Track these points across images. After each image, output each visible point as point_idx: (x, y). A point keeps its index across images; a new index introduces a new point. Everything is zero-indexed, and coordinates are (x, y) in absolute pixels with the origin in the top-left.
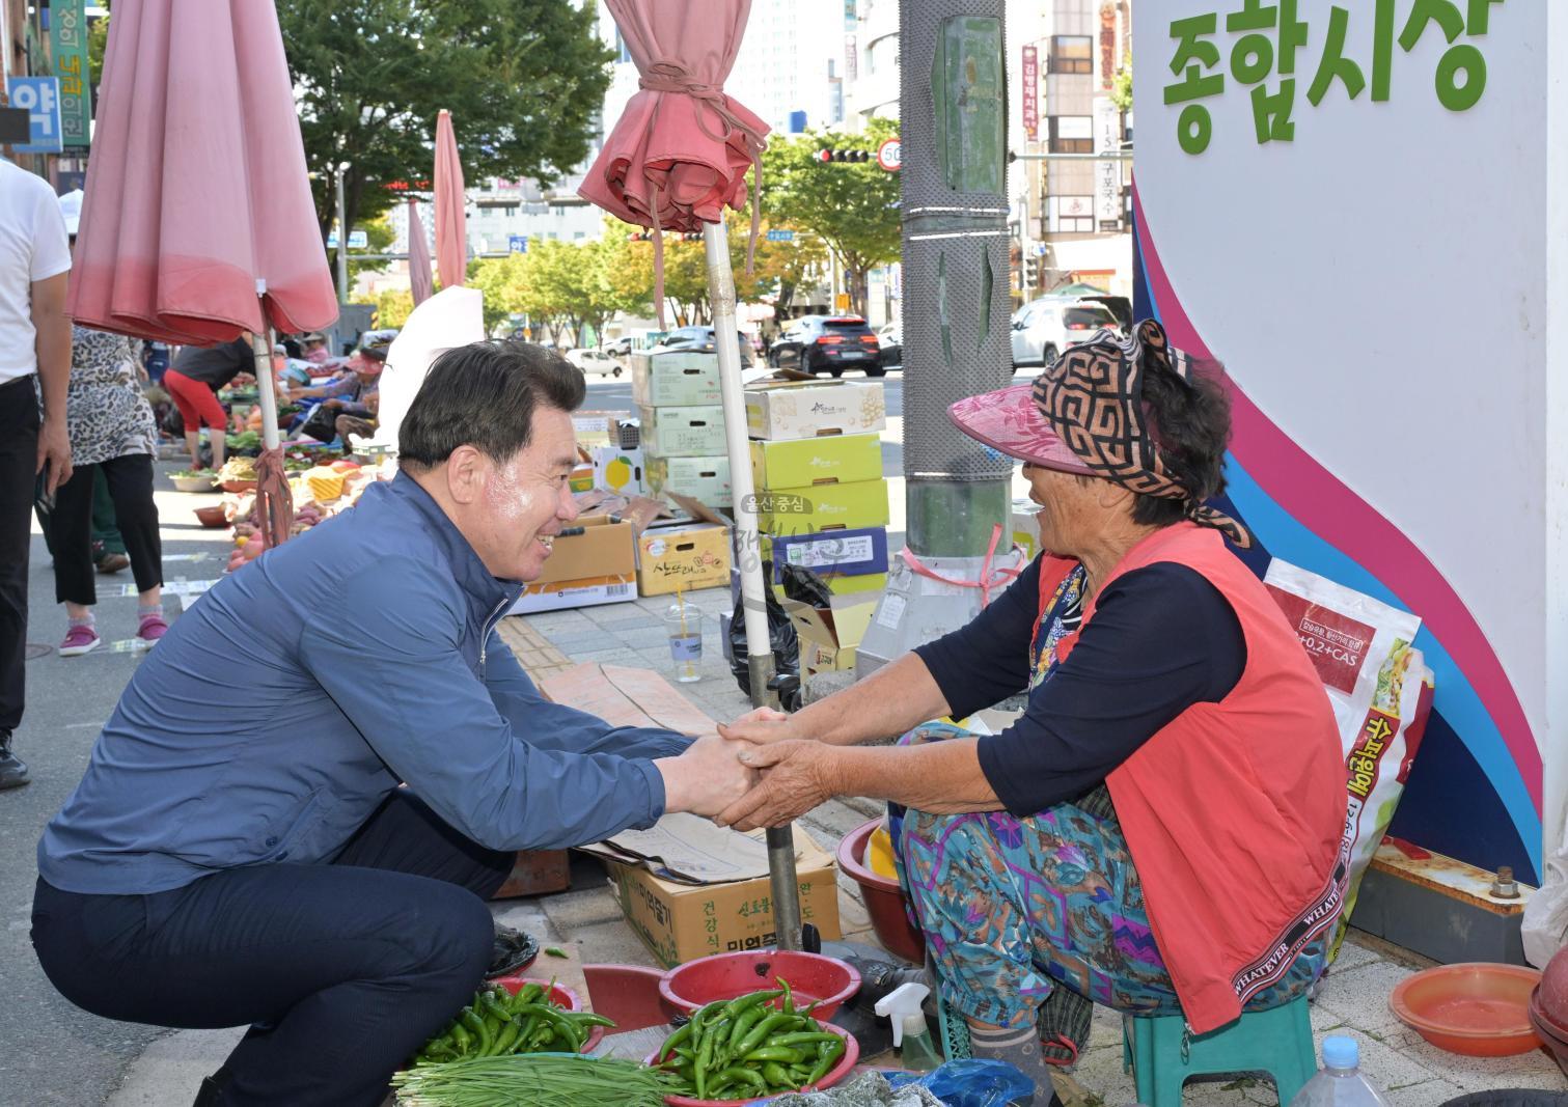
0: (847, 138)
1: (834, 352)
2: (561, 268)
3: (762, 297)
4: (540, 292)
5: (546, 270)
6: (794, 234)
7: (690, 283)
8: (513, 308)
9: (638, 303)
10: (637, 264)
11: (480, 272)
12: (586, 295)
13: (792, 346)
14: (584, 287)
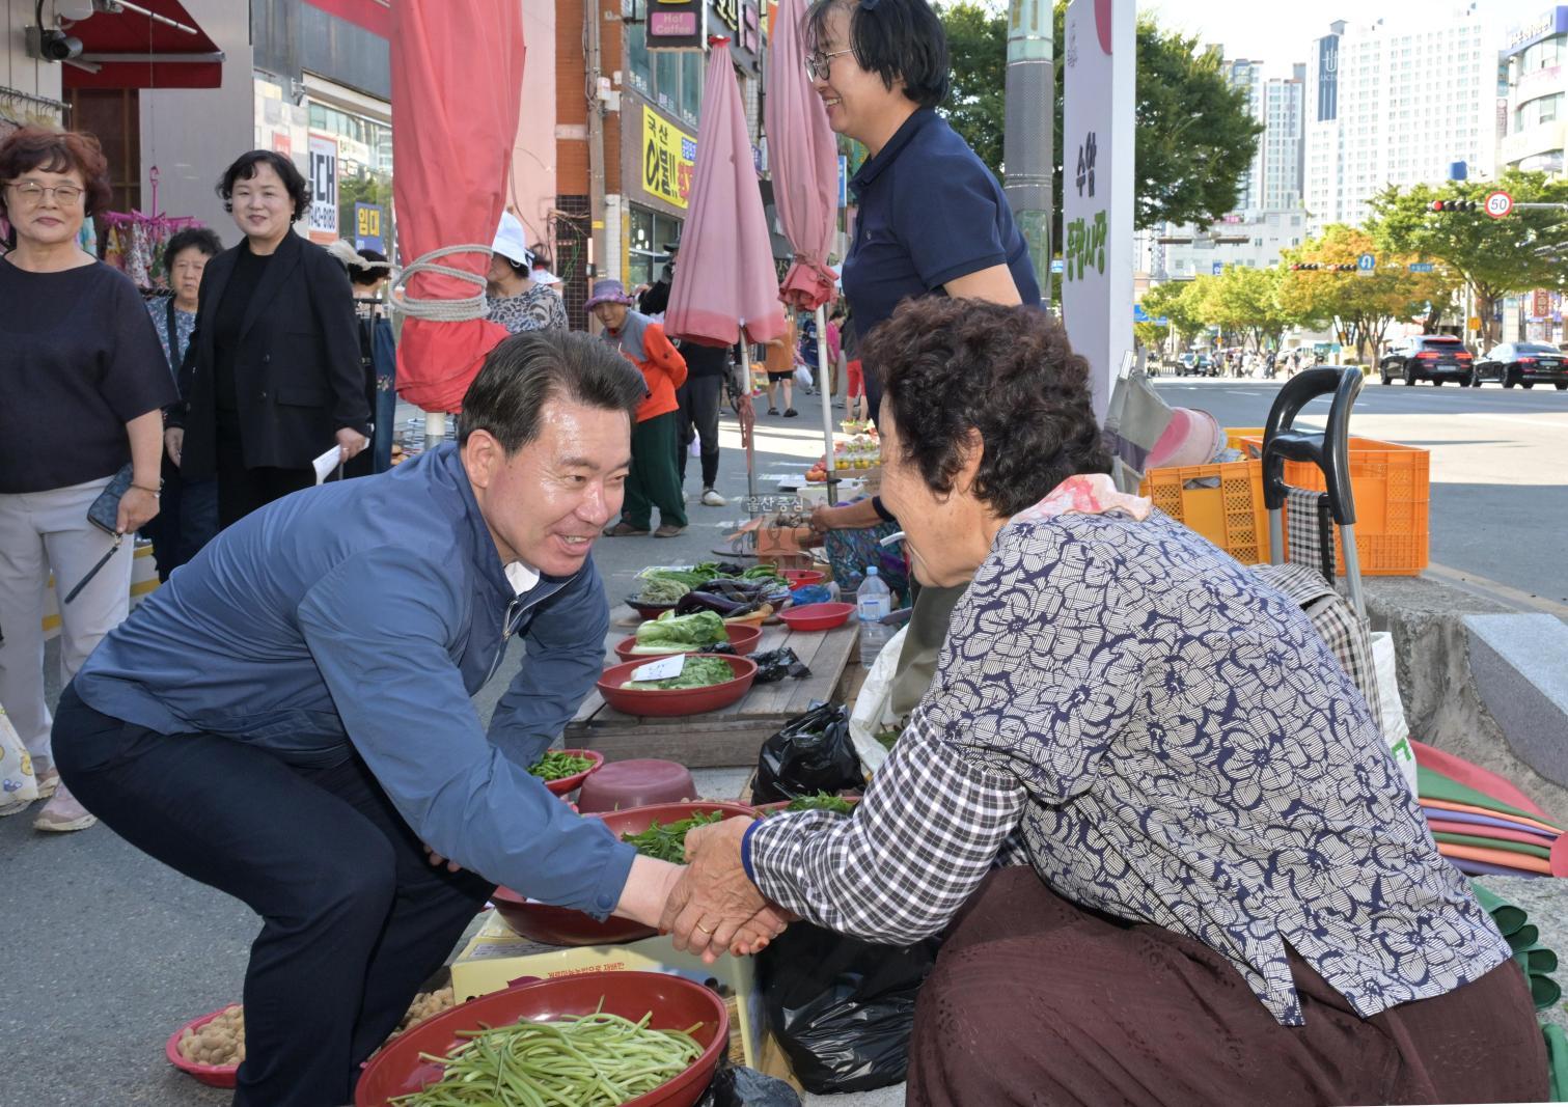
0: (1484, 188)
1: (1431, 365)
2: (1247, 290)
3: (1415, 318)
4: (1229, 308)
5: (1235, 291)
6: (1440, 266)
7: (1347, 305)
8: (1208, 320)
9: (1309, 319)
10: (1303, 288)
11: (1184, 290)
12: (1264, 312)
13: (1397, 359)
14: (1262, 304)
